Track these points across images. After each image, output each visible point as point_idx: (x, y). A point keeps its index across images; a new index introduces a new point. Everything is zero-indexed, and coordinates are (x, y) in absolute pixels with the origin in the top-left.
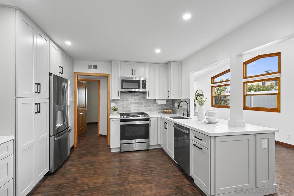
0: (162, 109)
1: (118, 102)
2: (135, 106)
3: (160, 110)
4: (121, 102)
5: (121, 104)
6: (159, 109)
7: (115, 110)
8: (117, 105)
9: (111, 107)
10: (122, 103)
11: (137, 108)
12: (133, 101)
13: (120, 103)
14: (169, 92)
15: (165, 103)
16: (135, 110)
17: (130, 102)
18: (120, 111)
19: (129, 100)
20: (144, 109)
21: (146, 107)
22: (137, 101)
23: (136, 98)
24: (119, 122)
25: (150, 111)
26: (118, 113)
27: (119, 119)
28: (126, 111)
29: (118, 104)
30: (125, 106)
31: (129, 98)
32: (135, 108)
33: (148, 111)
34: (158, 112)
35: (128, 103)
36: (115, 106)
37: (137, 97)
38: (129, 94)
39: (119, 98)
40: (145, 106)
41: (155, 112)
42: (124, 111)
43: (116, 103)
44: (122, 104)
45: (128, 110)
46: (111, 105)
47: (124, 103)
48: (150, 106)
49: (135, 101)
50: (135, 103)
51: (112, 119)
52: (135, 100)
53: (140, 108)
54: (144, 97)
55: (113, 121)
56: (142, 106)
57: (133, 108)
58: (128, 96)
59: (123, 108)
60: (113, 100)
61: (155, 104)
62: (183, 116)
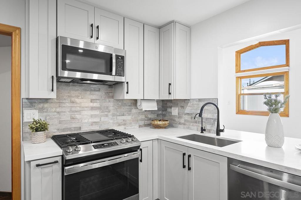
0: (146, 119)
1: (46, 105)
2: (92, 116)
3: (143, 122)
4: (56, 108)
5: (55, 112)
6: (141, 120)
7: (40, 131)
8: (45, 114)
9: (25, 120)
10: (58, 110)
11: (96, 120)
12: (87, 105)
13: (54, 110)
14: (170, 84)
15: (154, 107)
16: (93, 124)
17: (80, 107)
18: (54, 130)
19: (77, 100)
20: (111, 121)
21: (115, 117)
22: (96, 105)
23: (94, 97)
24: (58, 167)
25: (125, 124)
26: (47, 137)
27: (59, 159)
28: (70, 129)
29: (46, 112)
30: (66, 117)
31: (78, 97)
32: (91, 120)
33: (119, 125)
34: (140, 126)
35: (73, 109)
36: (36, 118)
37: (96, 95)
38: (77, 87)
39: (53, 95)
40: (113, 115)
41: (133, 127)
42: (64, 130)
43: (41, 110)
44: (58, 112)
45: (74, 125)
46: (25, 115)
47: (63, 109)
48: (123, 115)
49: (91, 105)
50: (92, 108)
51: (33, 164)
52: (92, 101)
53: (103, 119)
54: (111, 94)
55: (39, 169)
56: (107, 116)
57: (86, 121)
58: (74, 92)
59: (60, 122)
60: (32, 102)
61: (134, 111)
62: (202, 132)
